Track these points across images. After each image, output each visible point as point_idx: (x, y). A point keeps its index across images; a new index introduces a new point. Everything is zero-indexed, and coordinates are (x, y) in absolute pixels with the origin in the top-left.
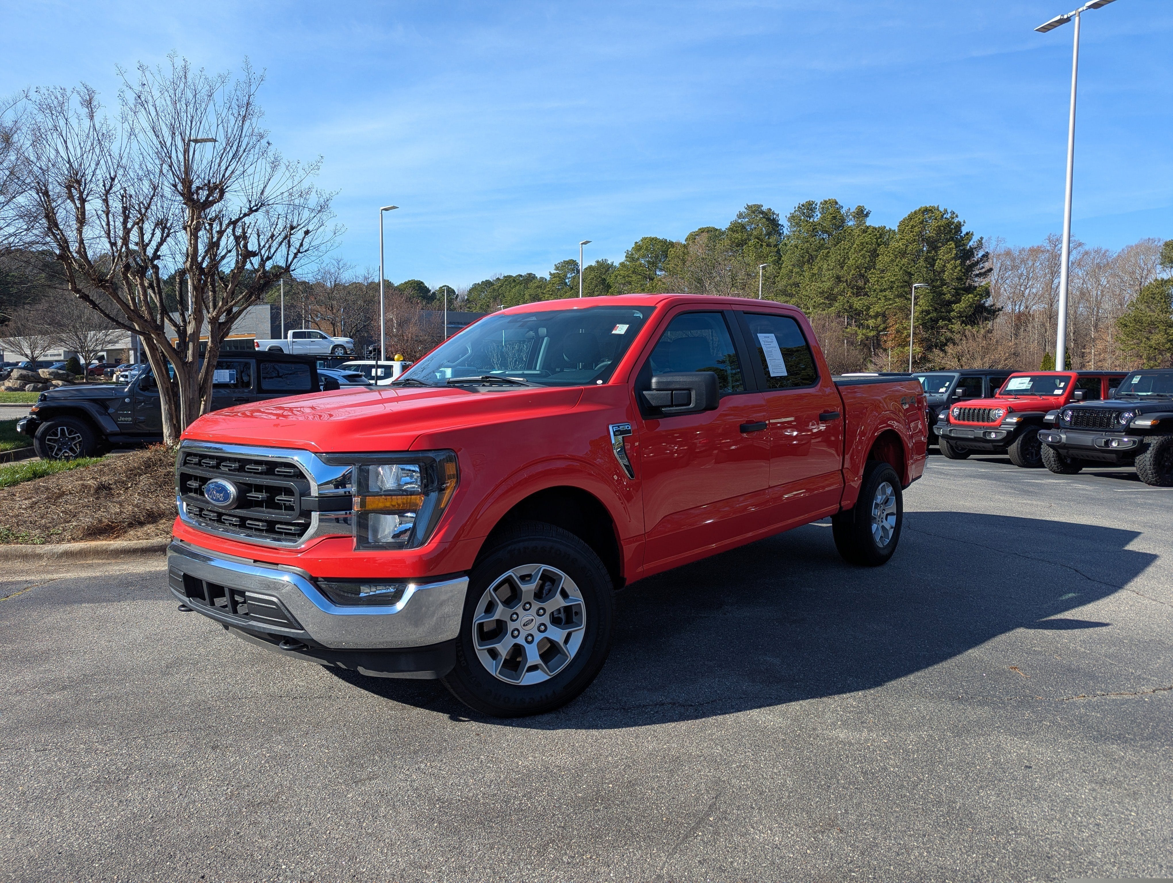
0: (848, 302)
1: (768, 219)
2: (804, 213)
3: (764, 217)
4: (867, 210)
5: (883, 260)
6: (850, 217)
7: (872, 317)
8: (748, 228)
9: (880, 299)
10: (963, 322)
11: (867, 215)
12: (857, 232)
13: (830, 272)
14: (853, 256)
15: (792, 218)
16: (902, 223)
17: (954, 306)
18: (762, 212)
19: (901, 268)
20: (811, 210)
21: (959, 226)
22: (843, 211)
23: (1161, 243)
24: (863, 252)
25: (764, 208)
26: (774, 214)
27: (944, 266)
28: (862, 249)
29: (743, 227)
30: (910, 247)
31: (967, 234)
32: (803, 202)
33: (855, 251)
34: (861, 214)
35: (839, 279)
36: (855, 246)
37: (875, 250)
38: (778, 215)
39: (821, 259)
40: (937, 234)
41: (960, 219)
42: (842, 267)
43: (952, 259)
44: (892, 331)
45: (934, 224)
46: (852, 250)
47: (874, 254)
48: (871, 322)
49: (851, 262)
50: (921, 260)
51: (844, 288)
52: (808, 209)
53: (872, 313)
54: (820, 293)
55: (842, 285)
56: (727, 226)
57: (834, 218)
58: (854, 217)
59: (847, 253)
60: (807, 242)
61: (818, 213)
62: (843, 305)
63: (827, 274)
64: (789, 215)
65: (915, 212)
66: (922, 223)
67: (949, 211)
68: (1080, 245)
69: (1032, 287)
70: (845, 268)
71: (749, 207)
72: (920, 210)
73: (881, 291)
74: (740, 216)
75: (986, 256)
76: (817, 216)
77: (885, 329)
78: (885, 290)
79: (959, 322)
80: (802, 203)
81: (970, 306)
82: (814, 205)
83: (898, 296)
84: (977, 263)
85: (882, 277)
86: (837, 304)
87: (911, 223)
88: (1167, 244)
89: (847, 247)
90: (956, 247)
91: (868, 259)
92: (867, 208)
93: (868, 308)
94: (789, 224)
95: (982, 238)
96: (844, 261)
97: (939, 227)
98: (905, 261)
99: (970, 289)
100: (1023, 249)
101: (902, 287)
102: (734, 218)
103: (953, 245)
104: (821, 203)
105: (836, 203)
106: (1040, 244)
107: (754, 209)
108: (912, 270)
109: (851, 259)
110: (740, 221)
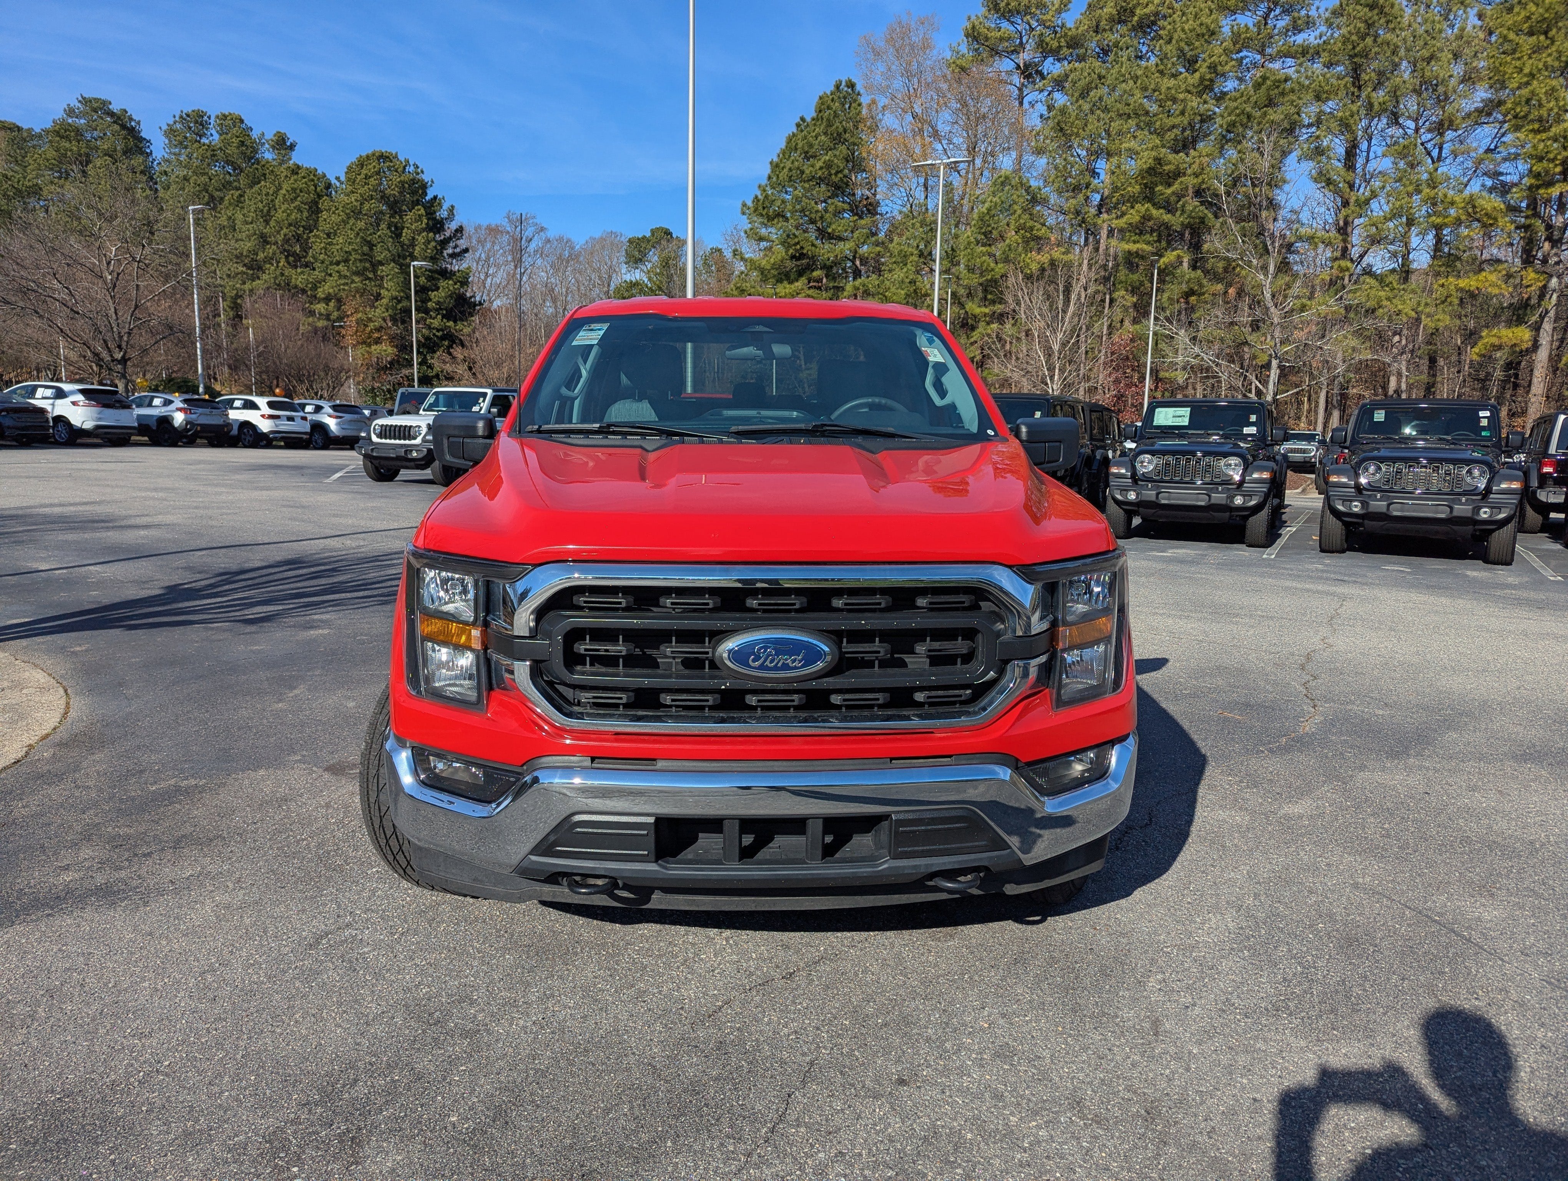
0: (282, 274)
1: (123, 127)
2: (190, 128)
3: (115, 122)
4: (291, 140)
5: (328, 219)
6: (267, 146)
7: (320, 301)
8: (88, 136)
9: (330, 275)
10: (443, 317)
11: (292, 147)
12: (283, 171)
13: (250, 226)
14: (284, 207)
15: (171, 132)
16: (350, 169)
17: (432, 295)
18: (112, 114)
19: (358, 234)
20: (201, 124)
21: (424, 187)
22: (255, 134)
23: (624, 239)
24: (297, 203)
25: (115, 107)
26: (131, 119)
27: (414, 238)
28: (296, 198)
29: (78, 132)
30: (366, 206)
31: (435, 198)
32: (188, 109)
33: (285, 200)
34: (283, 144)
35: (264, 240)
36: (283, 192)
37: (316, 203)
38: (139, 123)
39: (230, 204)
40: (400, 193)
41: (426, 177)
42: (267, 222)
43: (424, 230)
44: (352, 321)
45: (396, 179)
46: (280, 197)
47: (314, 209)
48: (320, 307)
49: (280, 215)
50: (383, 226)
51: (274, 254)
52: (196, 122)
53: (320, 294)
54: (237, 257)
55: (271, 250)
56: (49, 125)
57: (242, 143)
58: (273, 147)
59: (272, 201)
60: (204, 174)
61: (214, 132)
62: (275, 278)
63: (245, 230)
64: (165, 127)
65: (368, 157)
66: (378, 173)
67: (411, 163)
68: (542, 229)
69: (493, 275)
70: (272, 223)
71: (85, 101)
72: (374, 155)
73: (331, 263)
74: (70, 112)
75: (460, 230)
76: (214, 137)
77: (340, 319)
78: (338, 263)
79: (439, 317)
80: (185, 111)
81: (451, 296)
82: (205, 118)
83: (357, 273)
84: (450, 238)
85: (330, 244)
86: (265, 277)
87: (364, 172)
88: (631, 241)
89: (271, 192)
90: (427, 214)
91: (305, 214)
92: (291, 138)
93: (315, 288)
94: (167, 141)
95: (453, 207)
96: (269, 211)
97: (402, 183)
98: (361, 224)
99: (445, 274)
100: (479, 227)
101: (361, 261)
102: (59, 114)
103: (422, 211)
104: (217, 117)
105: (242, 121)
106: (499, 223)
107: (95, 105)
108: (374, 239)
109: (280, 211)
110: (70, 121)
